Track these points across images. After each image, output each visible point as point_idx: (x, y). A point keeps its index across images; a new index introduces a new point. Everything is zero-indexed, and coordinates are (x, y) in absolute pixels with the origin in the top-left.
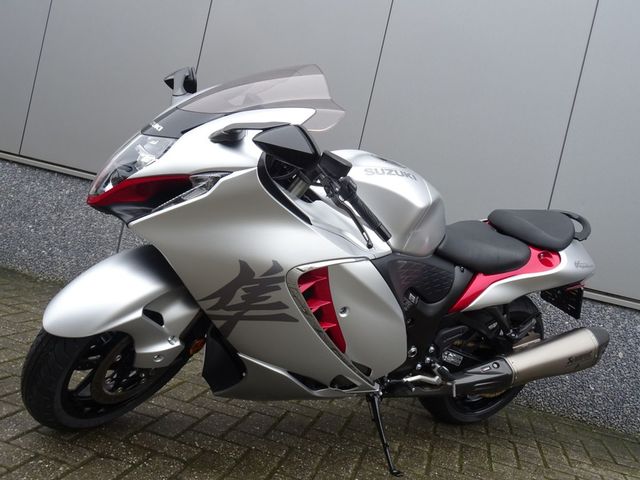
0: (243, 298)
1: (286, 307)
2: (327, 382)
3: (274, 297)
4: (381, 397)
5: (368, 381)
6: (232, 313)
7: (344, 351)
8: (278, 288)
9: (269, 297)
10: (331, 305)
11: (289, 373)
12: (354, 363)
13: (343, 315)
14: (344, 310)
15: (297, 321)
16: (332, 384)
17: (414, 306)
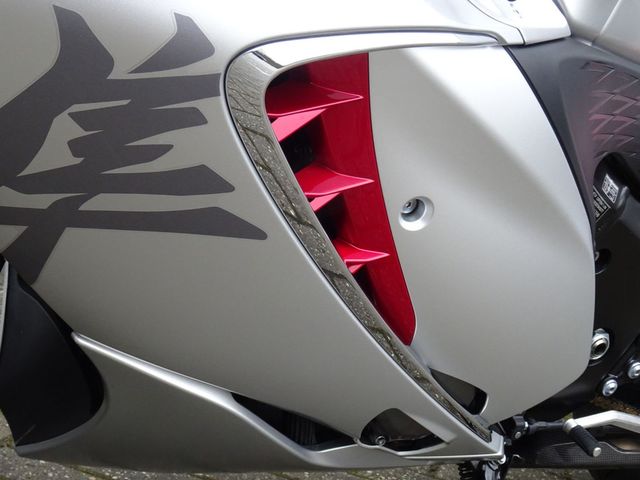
0: (75, 146)
1: (225, 187)
2: (355, 426)
3: (183, 149)
4: (503, 469)
5: (471, 426)
6: (43, 201)
7: (407, 338)
8: (196, 119)
9: (167, 148)
10: (376, 189)
11: (239, 399)
12: (434, 373)
13: (414, 226)
14: (415, 208)
15: (260, 235)
16: (368, 435)
17: (613, 213)
